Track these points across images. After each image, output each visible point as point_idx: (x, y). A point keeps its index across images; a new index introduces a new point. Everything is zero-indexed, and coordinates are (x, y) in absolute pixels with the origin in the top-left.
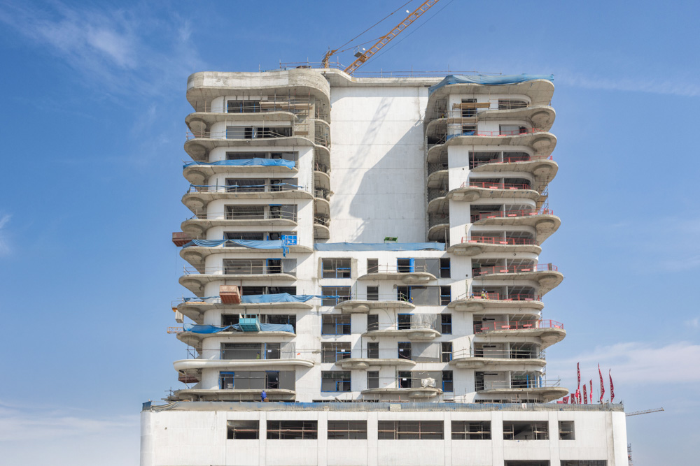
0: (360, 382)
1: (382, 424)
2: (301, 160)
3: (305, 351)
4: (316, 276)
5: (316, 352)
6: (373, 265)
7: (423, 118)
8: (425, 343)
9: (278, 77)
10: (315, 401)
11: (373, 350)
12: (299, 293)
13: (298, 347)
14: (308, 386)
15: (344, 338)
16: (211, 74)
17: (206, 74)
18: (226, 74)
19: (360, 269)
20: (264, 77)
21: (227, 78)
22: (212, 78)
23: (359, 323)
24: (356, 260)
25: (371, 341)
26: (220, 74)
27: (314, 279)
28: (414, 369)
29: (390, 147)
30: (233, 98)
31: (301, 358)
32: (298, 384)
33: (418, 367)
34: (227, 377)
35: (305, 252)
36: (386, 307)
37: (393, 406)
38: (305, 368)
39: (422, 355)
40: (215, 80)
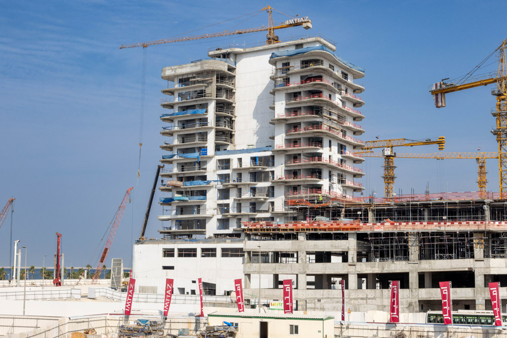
0: (233, 224)
2: (209, 107)
3: (210, 209)
4: (215, 169)
5: (215, 209)
8: (262, 203)
9: (196, 66)
10: (214, 234)
11: (239, 207)
12: (208, 179)
13: (207, 207)
15: (226, 201)
16: (169, 68)
17: (167, 68)
18: (175, 67)
19: (235, 164)
20: (191, 66)
21: (176, 69)
22: (169, 70)
23: (233, 193)
24: (232, 160)
25: (239, 203)
26: (173, 67)
27: (214, 171)
28: (257, 217)
30: (181, 78)
31: (208, 213)
32: (207, 225)
33: (259, 215)
35: (211, 158)
36: (245, 185)
38: (210, 218)
39: (261, 209)
40: (171, 71)
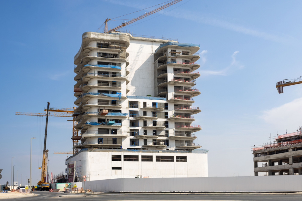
0: (141, 143)
1: (157, 157)
2: (122, 66)
3: (125, 132)
4: (128, 107)
5: (128, 132)
6: (145, 104)
7: (154, 53)
8: (161, 131)
9: (116, 37)
10: (128, 149)
11: (145, 132)
12: (123, 112)
13: (123, 130)
14: (126, 144)
15: (136, 128)
16: (93, 33)
17: (92, 33)
18: (98, 34)
19: (141, 106)
20: (111, 36)
21: (99, 35)
22: (94, 34)
23: (141, 123)
24: (140, 102)
25: (145, 129)
26: (96, 33)
27: (127, 108)
28: (158, 139)
29: (144, 62)
30: (99, 42)
31: (124, 134)
32: (123, 142)
33: (159, 138)
34: (100, 140)
35: (124, 99)
36: (149, 118)
37: (160, 151)
38: (125, 137)
39: (160, 134)
40: (95, 35)
